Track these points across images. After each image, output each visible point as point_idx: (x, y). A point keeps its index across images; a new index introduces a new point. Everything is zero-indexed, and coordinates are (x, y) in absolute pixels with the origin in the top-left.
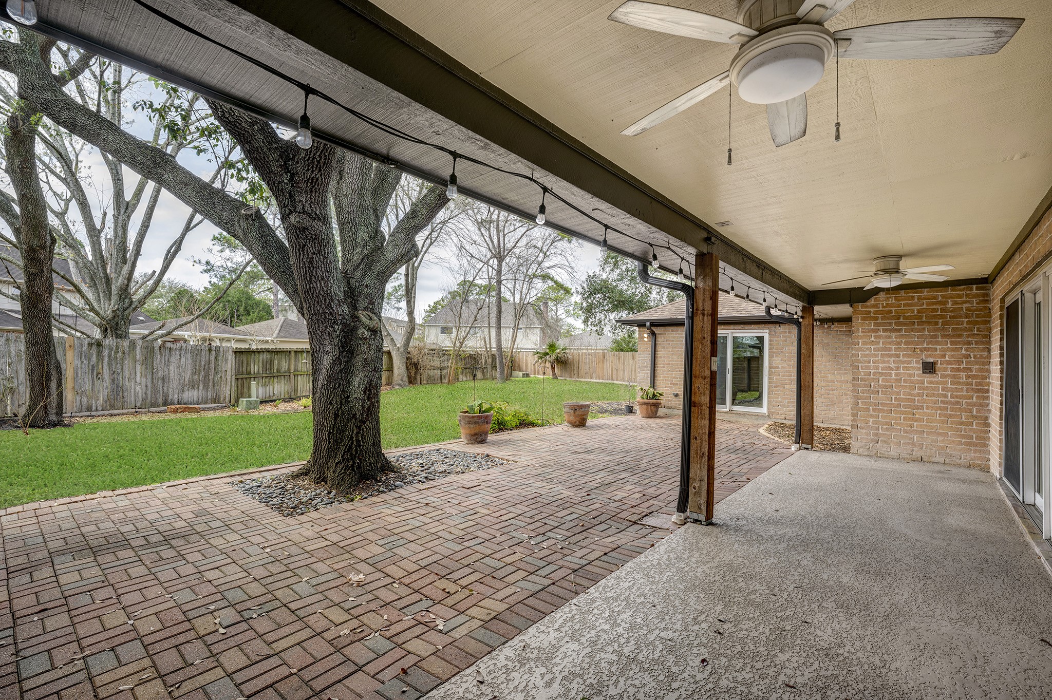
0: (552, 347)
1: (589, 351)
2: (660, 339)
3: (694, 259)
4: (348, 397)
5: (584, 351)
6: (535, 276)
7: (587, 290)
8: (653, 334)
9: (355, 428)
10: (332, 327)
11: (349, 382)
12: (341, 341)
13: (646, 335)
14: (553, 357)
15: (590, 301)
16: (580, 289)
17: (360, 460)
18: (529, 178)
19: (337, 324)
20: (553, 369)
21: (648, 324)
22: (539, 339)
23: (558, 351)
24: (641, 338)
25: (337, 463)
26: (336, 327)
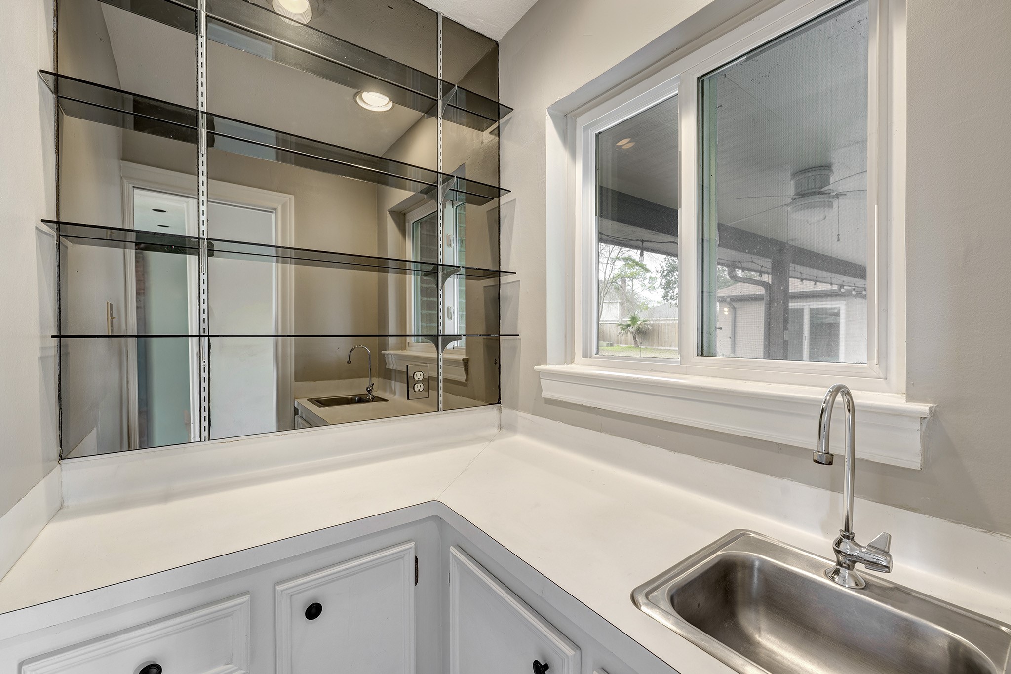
0: (634, 319)
1: (668, 322)
2: (739, 312)
3: (770, 264)
5: (662, 322)
6: (618, 258)
7: (666, 268)
8: (734, 308)
13: (726, 309)
14: (635, 328)
15: (668, 278)
16: (660, 269)
18: (673, 242)
20: (635, 338)
21: (728, 299)
22: (618, 312)
23: (639, 323)
24: (722, 311)
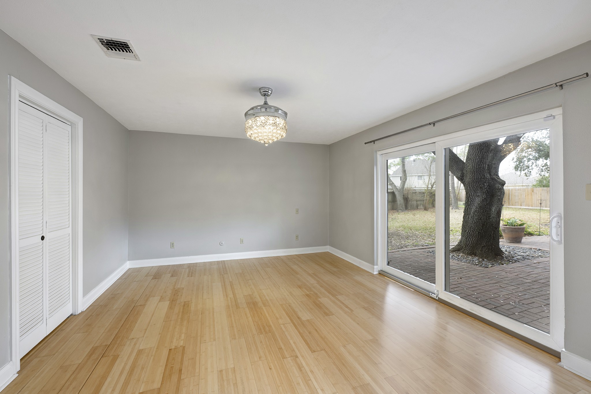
4: (490, 216)
9: (492, 231)
10: (483, 184)
11: (490, 210)
12: (487, 191)
17: (494, 246)
19: (486, 183)
25: (482, 247)
26: (486, 184)
